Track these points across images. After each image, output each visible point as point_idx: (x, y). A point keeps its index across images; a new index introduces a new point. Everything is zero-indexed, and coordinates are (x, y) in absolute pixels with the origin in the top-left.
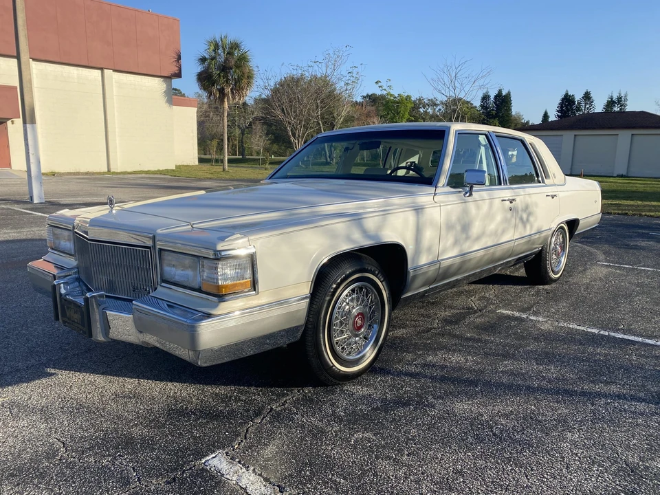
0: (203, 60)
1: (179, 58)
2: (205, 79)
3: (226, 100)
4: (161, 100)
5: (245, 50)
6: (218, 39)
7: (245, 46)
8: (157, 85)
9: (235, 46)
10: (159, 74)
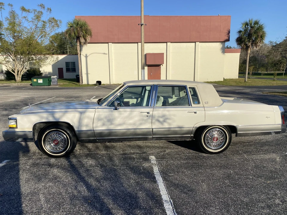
0: (240, 32)
1: (229, 32)
2: (239, 41)
3: (249, 49)
4: (220, 52)
5: (262, 24)
6: (248, 22)
7: (261, 23)
8: (218, 46)
9: (256, 23)
10: (219, 41)
